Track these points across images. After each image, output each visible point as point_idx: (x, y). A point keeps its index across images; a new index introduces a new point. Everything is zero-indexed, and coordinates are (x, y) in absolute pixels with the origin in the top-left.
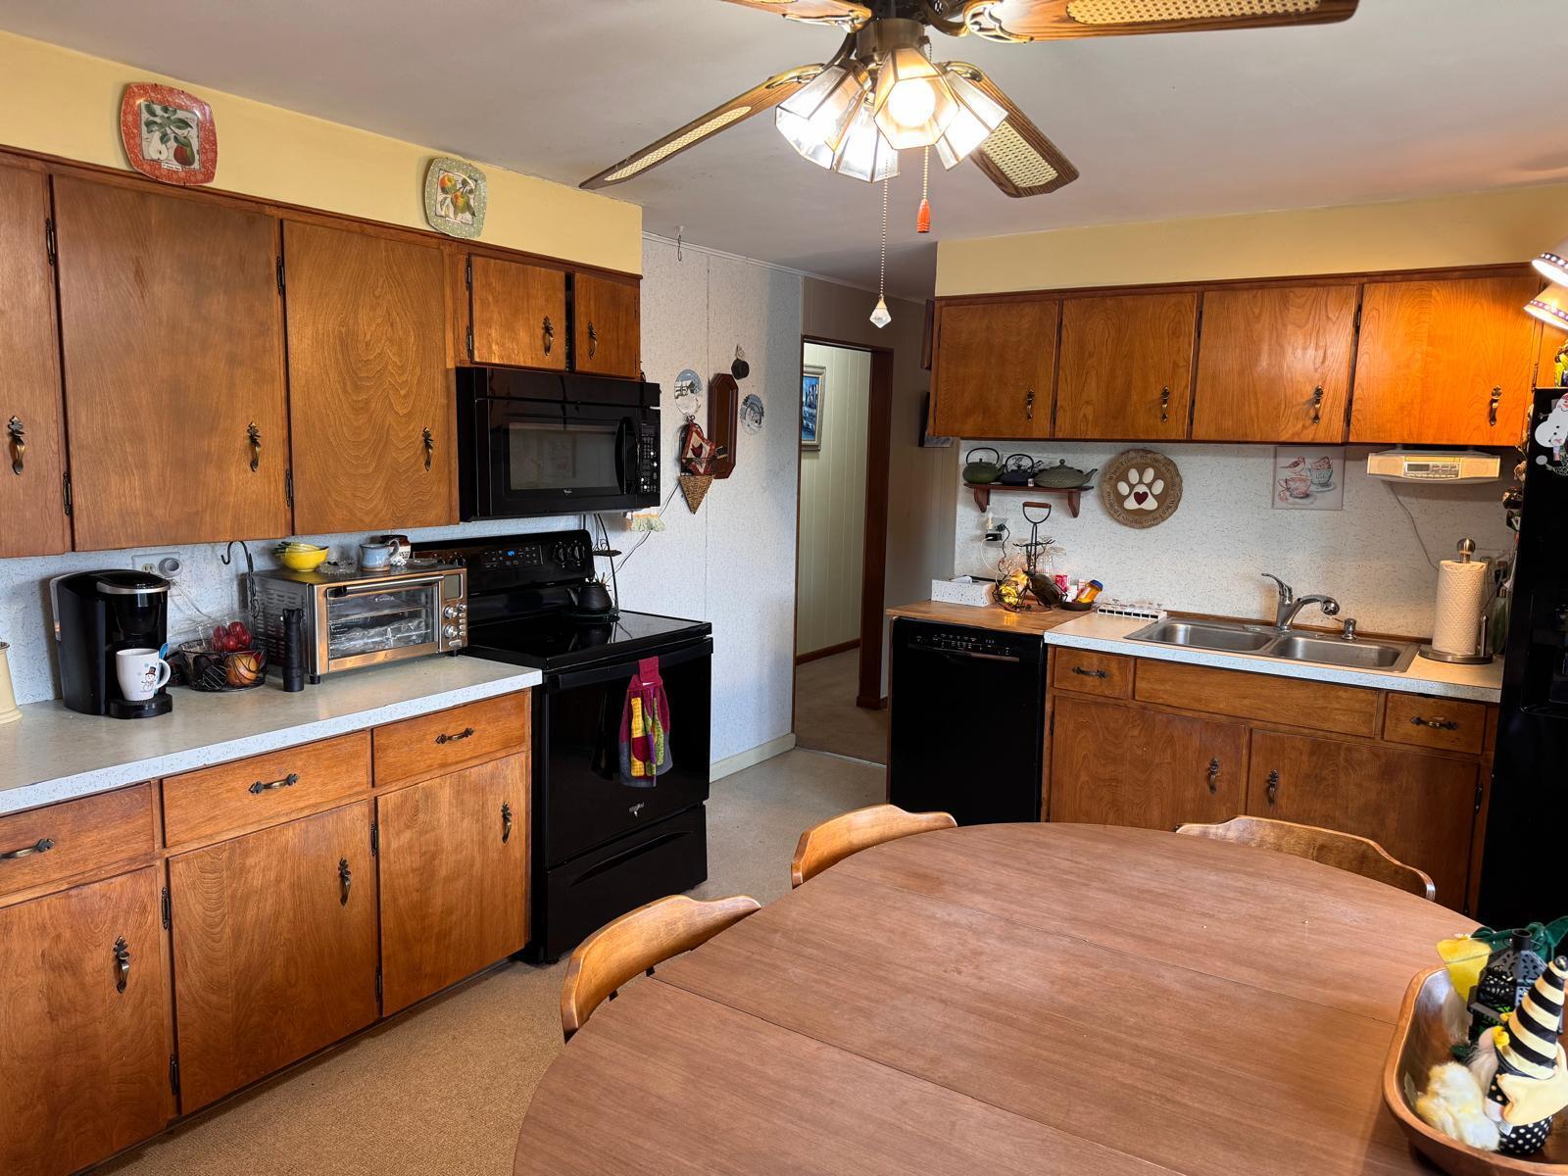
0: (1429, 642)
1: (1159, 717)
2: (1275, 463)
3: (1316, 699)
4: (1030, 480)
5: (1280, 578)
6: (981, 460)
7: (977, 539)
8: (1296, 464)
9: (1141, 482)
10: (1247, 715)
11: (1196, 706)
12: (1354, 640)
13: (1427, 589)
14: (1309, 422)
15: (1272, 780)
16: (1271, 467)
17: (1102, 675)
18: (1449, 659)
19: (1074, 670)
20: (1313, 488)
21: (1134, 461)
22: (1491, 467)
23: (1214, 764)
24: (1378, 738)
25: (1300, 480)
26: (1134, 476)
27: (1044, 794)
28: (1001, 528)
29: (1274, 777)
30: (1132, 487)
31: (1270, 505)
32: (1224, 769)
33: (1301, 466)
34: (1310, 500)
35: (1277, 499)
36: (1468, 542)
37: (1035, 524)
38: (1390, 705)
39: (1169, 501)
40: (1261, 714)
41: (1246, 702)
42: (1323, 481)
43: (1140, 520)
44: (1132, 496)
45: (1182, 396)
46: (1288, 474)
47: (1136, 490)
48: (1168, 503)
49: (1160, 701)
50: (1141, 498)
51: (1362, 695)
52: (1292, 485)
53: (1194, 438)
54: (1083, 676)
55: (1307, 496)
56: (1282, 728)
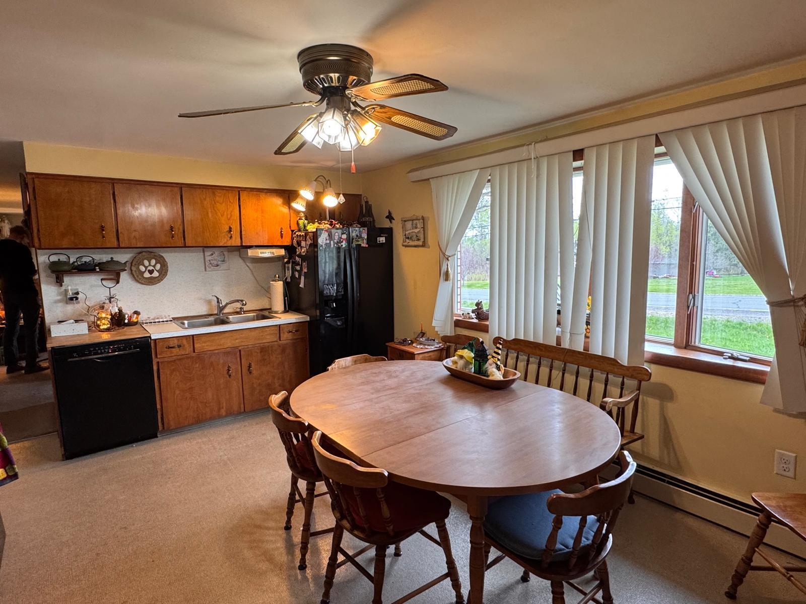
0: (270, 309)
1: (206, 356)
2: (204, 255)
3: (260, 333)
4: (97, 268)
5: (218, 297)
6: (59, 259)
7: (59, 301)
8: (212, 254)
9: (150, 265)
10: (238, 345)
11: (219, 348)
12: (244, 314)
13: (267, 291)
14: (229, 239)
15: (250, 367)
16: (202, 256)
17: (179, 346)
18: (279, 312)
19: (166, 348)
20: (219, 263)
21: (146, 256)
22: (282, 252)
23: (229, 367)
24: (279, 341)
25: (215, 260)
26: (146, 263)
27: (158, 406)
28: (77, 293)
29: (250, 364)
30: (146, 268)
31: (204, 270)
32: (233, 367)
33: (214, 255)
34: (219, 267)
35: (207, 267)
36: (277, 276)
37: (110, 288)
38: (281, 329)
39: (163, 272)
40: (243, 344)
41: (237, 341)
42: (222, 260)
43: (151, 281)
44: (147, 271)
45: (179, 229)
46: (210, 258)
47: (148, 269)
48: (163, 273)
49: (205, 350)
50: (151, 272)
51: (273, 328)
52: (212, 262)
53: (187, 245)
54: (171, 349)
55: (217, 266)
56: (250, 346)
